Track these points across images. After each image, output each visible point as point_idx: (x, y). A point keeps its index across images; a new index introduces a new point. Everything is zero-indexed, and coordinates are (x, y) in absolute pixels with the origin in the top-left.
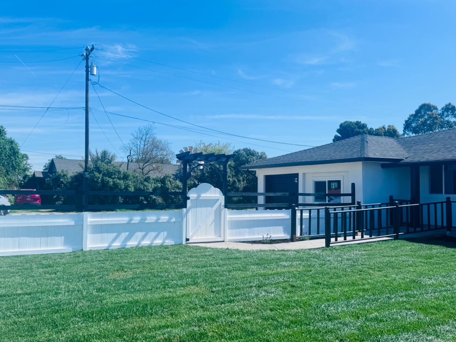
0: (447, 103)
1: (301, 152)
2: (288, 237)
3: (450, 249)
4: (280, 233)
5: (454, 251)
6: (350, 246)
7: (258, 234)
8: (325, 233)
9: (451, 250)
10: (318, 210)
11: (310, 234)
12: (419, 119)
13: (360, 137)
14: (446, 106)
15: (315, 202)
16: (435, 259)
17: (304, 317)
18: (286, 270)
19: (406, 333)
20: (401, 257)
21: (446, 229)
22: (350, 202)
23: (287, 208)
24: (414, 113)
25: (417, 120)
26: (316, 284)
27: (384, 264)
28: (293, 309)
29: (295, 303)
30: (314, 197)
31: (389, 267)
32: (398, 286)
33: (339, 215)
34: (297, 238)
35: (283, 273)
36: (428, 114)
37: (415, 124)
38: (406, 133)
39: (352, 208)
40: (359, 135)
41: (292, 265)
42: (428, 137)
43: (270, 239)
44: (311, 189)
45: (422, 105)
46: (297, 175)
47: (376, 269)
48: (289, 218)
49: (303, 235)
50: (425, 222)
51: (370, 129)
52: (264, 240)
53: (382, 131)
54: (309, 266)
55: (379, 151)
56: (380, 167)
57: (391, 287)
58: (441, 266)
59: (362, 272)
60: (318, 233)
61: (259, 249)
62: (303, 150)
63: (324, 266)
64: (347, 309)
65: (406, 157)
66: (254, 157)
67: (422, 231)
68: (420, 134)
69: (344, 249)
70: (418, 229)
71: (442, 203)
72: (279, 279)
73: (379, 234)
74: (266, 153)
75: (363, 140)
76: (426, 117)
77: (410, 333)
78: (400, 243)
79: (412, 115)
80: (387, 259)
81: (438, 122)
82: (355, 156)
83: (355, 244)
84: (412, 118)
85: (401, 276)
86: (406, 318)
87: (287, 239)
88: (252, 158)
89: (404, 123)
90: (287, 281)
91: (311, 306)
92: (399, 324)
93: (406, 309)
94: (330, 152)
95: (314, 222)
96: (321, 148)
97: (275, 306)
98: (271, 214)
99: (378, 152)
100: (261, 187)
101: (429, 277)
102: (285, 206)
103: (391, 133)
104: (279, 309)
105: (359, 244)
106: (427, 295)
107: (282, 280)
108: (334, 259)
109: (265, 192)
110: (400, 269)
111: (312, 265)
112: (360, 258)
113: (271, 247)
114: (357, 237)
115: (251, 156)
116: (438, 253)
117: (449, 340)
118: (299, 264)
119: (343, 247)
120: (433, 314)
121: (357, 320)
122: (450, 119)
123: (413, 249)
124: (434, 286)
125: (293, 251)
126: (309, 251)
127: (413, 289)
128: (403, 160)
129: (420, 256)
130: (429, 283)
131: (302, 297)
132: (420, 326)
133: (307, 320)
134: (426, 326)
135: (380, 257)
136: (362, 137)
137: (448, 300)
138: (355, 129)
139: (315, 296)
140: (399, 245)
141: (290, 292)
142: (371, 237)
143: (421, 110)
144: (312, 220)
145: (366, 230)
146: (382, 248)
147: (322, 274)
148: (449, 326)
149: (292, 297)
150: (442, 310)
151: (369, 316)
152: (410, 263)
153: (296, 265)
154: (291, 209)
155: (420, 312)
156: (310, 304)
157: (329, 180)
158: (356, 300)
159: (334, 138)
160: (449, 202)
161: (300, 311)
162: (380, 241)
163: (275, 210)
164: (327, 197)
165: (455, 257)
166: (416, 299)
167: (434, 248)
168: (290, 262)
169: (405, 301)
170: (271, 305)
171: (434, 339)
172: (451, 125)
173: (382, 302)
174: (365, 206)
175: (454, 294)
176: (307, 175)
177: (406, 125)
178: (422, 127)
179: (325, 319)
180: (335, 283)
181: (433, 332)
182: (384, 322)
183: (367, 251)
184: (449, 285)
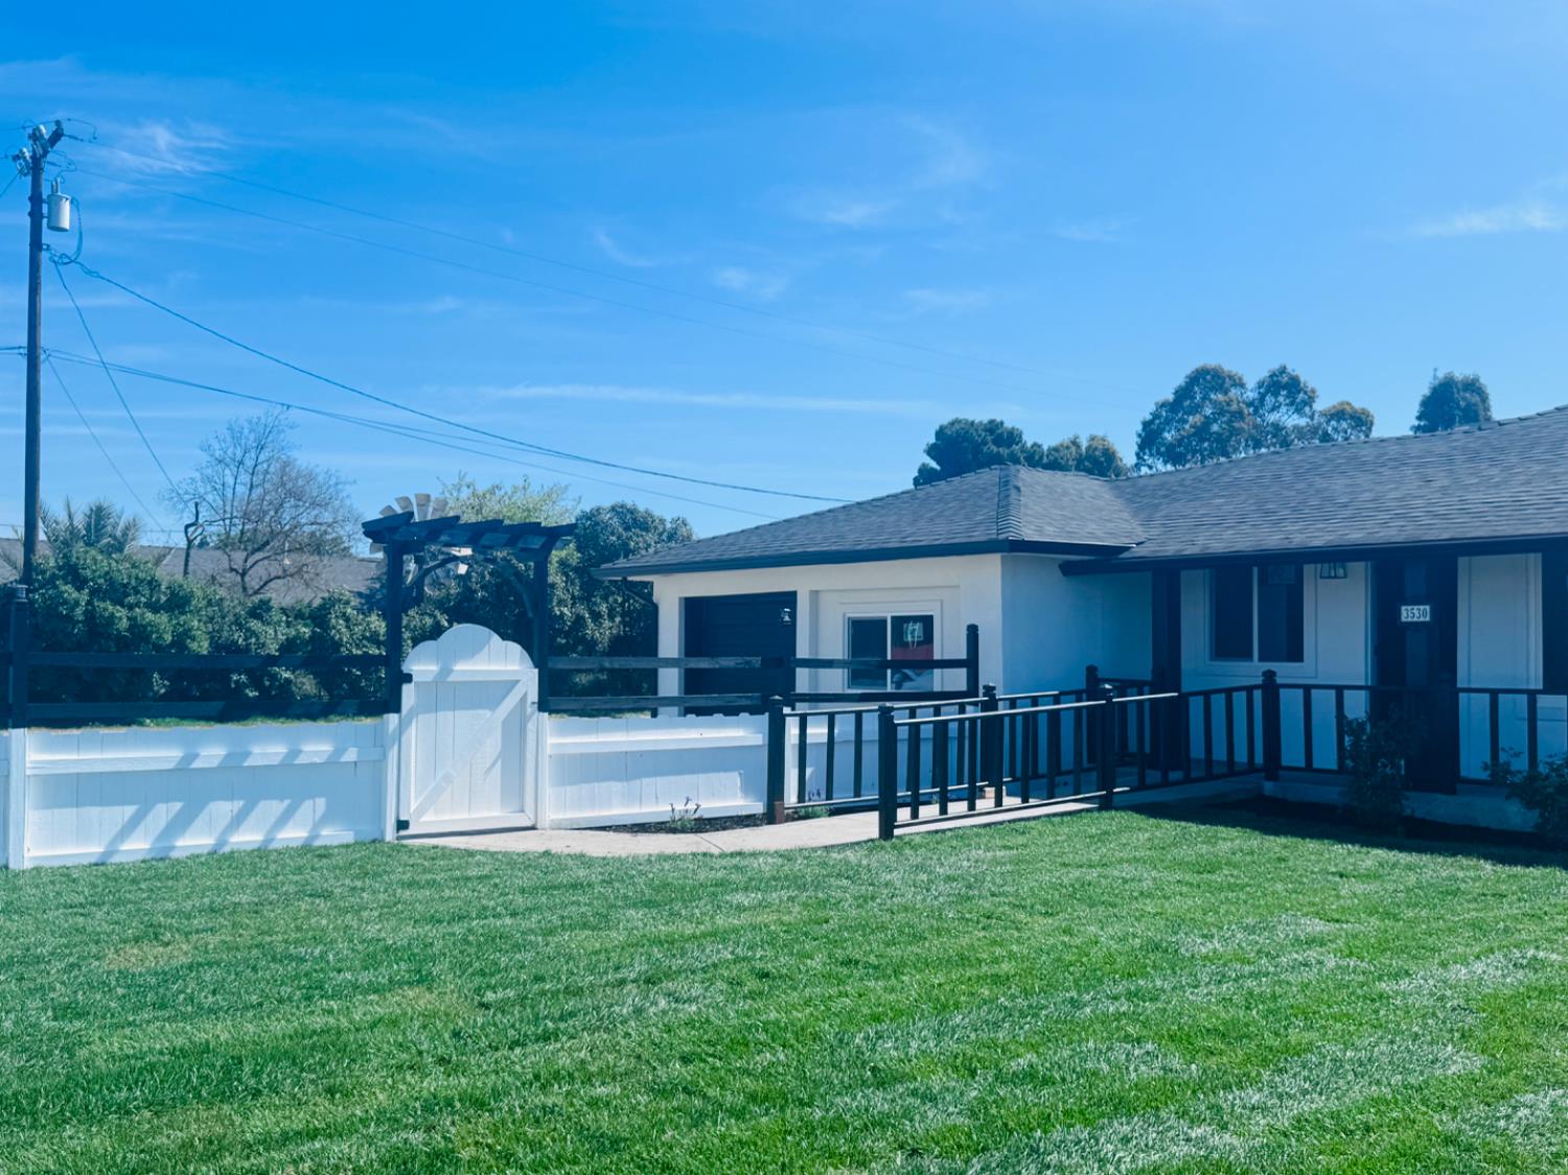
0: (1275, 366)
1: (804, 521)
2: (758, 807)
3: (1272, 838)
4: (732, 796)
5: (1285, 847)
6: (959, 835)
7: (657, 798)
8: (877, 793)
9: (1275, 842)
10: (859, 714)
11: (829, 797)
12: (1185, 417)
13: (998, 472)
14: (1271, 376)
15: (849, 687)
16: (1226, 872)
17: (796, 1079)
18: (743, 920)
19: (1123, 1119)
20: (1118, 867)
21: (1263, 774)
22: (963, 687)
23: (754, 711)
24: (1171, 397)
25: (1178, 422)
26: (842, 964)
27: (1065, 891)
28: (758, 1054)
29: (766, 1031)
30: (846, 670)
31: (1079, 900)
32: (1106, 963)
33: (927, 732)
34: (786, 811)
35: (735, 930)
36: (1216, 401)
37: (1173, 432)
38: (1144, 460)
39: (968, 708)
40: (993, 467)
41: (764, 904)
43: (696, 816)
44: (836, 646)
45: (1197, 371)
46: (790, 599)
47: (1038, 907)
48: (760, 742)
49: (807, 798)
50: (1197, 750)
51: (1032, 447)
52: (677, 818)
53: (1071, 453)
54: (822, 904)
55: (1055, 520)
56: (1059, 571)
57: (1083, 968)
58: (1243, 896)
59: (994, 921)
60: (857, 793)
61: (656, 852)
62: (812, 512)
63: (870, 903)
64: (936, 1046)
65: (1140, 541)
66: (650, 535)
67: (1188, 780)
68: (1188, 465)
69: (937, 843)
70: (1175, 775)
71: (1250, 690)
72: (718, 952)
73: (1051, 794)
74: (690, 520)
75: (1005, 483)
76: (1208, 411)
77: (1136, 1119)
78: (1117, 819)
79: (1163, 405)
80: (1075, 874)
81: (1246, 427)
82: (979, 536)
83: (975, 826)
84: (1164, 414)
85: (1116, 929)
86: (1127, 1068)
87: (754, 815)
88: (641, 539)
89: (1140, 428)
90: (745, 959)
91: (820, 1039)
92: (1102, 1089)
93: (1127, 1038)
94: (898, 520)
95: (844, 757)
96: (870, 508)
97: (700, 1046)
98: (701, 730)
99: (1052, 521)
100: (670, 639)
101: (1205, 932)
102: (749, 703)
103: (1098, 462)
104: (711, 1055)
105: (989, 825)
106: (1196, 991)
107: (729, 956)
108: (904, 878)
109: (683, 656)
110: (1114, 906)
111: (833, 901)
112: (987, 872)
113: (697, 843)
114: (982, 805)
115: (638, 531)
116: (1234, 854)
117: (1259, 1136)
118: (788, 899)
119: (938, 836)
120: (1212, 1053)
121: (969, 1079)
122: (1283, 419)
123: (1156, 841)
124: (1219, 959)
125: (772, 856)
126: (824, 855)
127: (1152, 972)
128: (1127, 549)
129: (1180, 864)
130: (1204, 950)
131: (791, 1012)
132: (1170, 1095)
133: (805, 1088)
134: (1189, 1092)
135: (1053, 867)
136: (1003, 473)
137: (1261, 1007)
138: (985, 445)
139: (836, 1006)
140: (1114, 828)
141: (752, 996)
142: (1028, 802)
143: (1193, 387)
144: (837, 748)
145: (1009, 779)
146: (1059, 838)
147: (864, 930)
148: (1260, 1090)
149: (758, 1013)
150: (1241, 1038)
151: (1009, 1064)
152: (1146, 885)
153: (777, 901)
154: (767, 714)
155: (1172, 1047)
156: (816, 1032)
157: (893, 614)
158: (969, 1013)
159: (917, 474)
160: (1270, 687)
161: (782, 1057)
162: (1055, 815)
163: (715, 715)
164: (889, 672)
165: (1291, 864)
166: (1159, 1005)
167: (1223, 835)
168: (759, 893)
169: (1124, 1013)
170: (686, 1042)
171: (1213, 1135)
172: (1285, 437)
173: (1052, 1018)
174: (1008, 702)
175: (1280, 986)
176: (824, 599)
177: (1146, 435)
178: (1194, 443)
179: (864, 1082)
180: (902, 958)
181: (1208, 1112)
182: (1054, 1083)
183: (1012, 848)
184: (1267, 956)
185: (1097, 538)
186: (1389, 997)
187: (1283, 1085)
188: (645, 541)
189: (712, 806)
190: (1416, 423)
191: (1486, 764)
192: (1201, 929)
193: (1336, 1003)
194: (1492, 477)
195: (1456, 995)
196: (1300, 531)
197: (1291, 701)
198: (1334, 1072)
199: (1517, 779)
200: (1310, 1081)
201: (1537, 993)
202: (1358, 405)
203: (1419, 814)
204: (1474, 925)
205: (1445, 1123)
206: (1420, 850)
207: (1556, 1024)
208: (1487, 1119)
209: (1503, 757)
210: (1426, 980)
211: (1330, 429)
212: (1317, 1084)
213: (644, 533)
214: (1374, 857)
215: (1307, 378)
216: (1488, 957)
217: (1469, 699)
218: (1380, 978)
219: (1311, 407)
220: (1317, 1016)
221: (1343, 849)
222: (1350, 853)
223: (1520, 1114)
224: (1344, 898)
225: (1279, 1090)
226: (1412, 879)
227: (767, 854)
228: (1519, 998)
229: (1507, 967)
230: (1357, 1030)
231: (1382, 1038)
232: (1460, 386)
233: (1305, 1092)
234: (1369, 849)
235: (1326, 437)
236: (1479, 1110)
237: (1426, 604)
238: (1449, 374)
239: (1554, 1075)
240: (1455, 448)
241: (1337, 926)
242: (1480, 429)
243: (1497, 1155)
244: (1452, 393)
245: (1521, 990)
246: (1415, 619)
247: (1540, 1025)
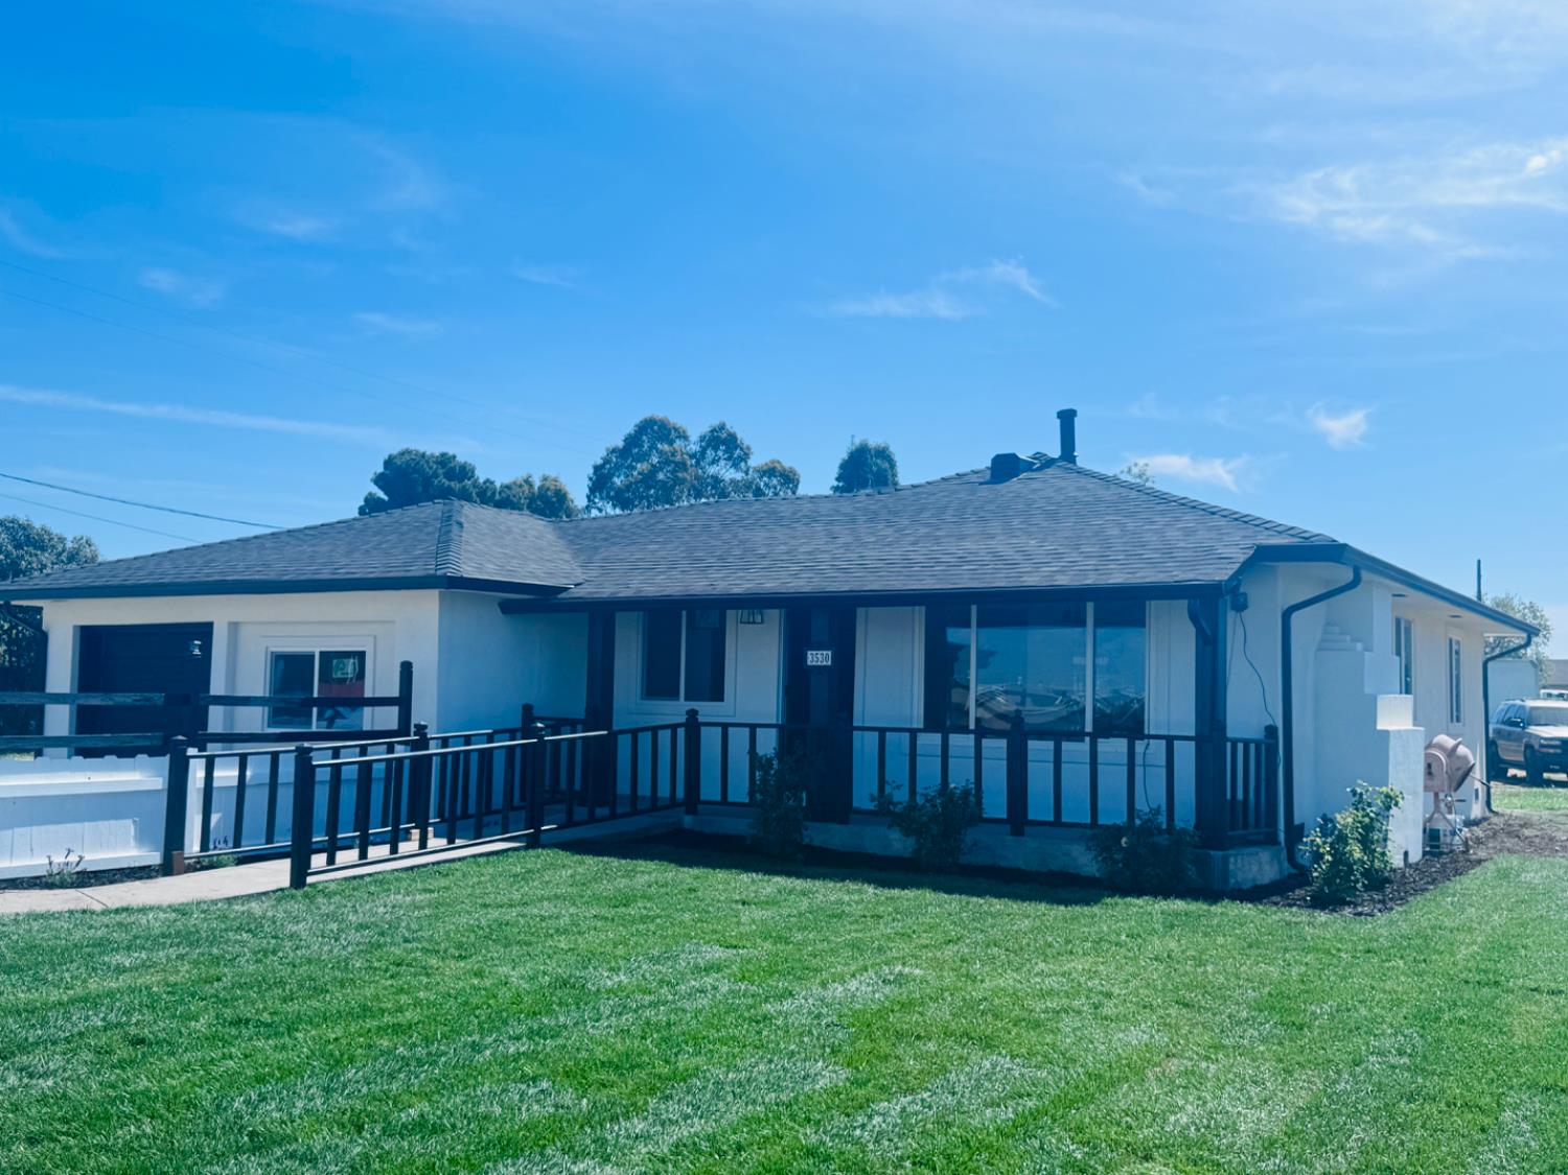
0: (716, 422)
1: (226, 547)
2: (155, 858)
3: (686, 869)
4: (126, 847)
5: (697, 878)
6: (379, 880)
7: (32, 850)
8: (290, 838)
9: (688, 873)
10: (275, 756)
11: (237, 844)
12: (634, 464)
13: (441, 506)
14: (712, 431)
15: (269, 726)
16: (640, 905)
17: (162, 1151)
18: (124, 981)
19: (509, 1161)
20: (538, 905)
21: (683, 809)
22: (394, 725)
23: (153, 752)
24: (621, 444)
25: (627, 468)
26: (231, 1023)
27: (481, 932)
28: (121, 1128)
29: (133, 1102)
30: (266, 709)
31: (494, 941)
32: (513, 1003)
34: (187, 861)
35: (110, 994)
36: (662, 451)
37: (622, 478)
38: (595, 503)
39: (398, 747)
40: (436, 501)
41: (148, 963)
42: (645, 521)
43: (79, 869)
44: (255, 680)
45: (646, 421)
46: (205, 631)
47: (452, 950)
48: (160, 787)
49: (211, 846)
50: (623, 787)
51: (485, 483)
52: (55, 872)
53: (523, 492)
54: (216, 961)
55: (496, 558)
56: (499, 610)
57: (490, 1010)
58: (652, 927)
59: (404, 967)
60: (269, 840)
61: (26, 910)
62: (236, 537)
63: (271, 957)
64: (323, 1104)
65: (578, 582)
66: (46, 555)
67: (613, 816)
68: (635, 510)
69: (354, 889)
70: (601, 812)
71: (674, 728)
72: (87, 1018)
73: (478, 834)
74: (94, 541)
75: (447, 519)
76: (655, 460)
77: (521, 1160)
78: (542, 857)
79: (614, 451)
80: (495, 914)
81: (688, 478)
82: (416, 571)
83: (397, 870)
84: (614, 460)
85: (527, 969)
86: (519, 1109)
87: (150, 866)
88: (34, 559)
89: (591, 471)
90: (118, 1025)
91: (195, 1106)
92: (492, 1131)
93: (524, 1078)
94: (332, 551)
95: (257, 802)
96: (301, 536)
97: (51, 1124)
98: (88, 774)
99: (492, 559)
100: (61, 672)
101: (613, 964)
102: (148, 743)
103: (548, 503)
104: (63, 1134)
105: (411, 868)
106: (597, 1024)
107: (99, 1023)
108: (311, 929)
109: (76, 691)
110: (529, 944)
111: (228, 957)
112: (404, 917)
113: (78, 899)
114: (405, 847)
115: (31, 549)
116: (650, 886)
117: (637, 1165)
118: (177, 958)
119: (355, 883)
120: (604, 1086)
121: (355, 1137)
122: (722, 473)
123: (578, 877)
124: (623, 991)
125: (165, 912)
126: (226, 907)
127: (557, 1009)
128: (566, 589)
129: (597, 899)
130: (609, 983)
131: (164, 1079)
132: (558, 1132)
133: (171, 1160)
134: (577, 1127)
135: (473, 909)
136: (447, 508)
137: (655, 1036)
138: (436, 478)
139: (216, 1070)
140: (539, 866)
141: (122, 1065)
142: (454, 843)
143: (642, 435)
144: (248, 793)
145: (438, 820)
146: (482, 878)
147: (260, 987)
148: (645, 1119)
149: (125, 1084)
150: (632, 1067)
151: (399, 1116)
152: (564, 921)
153: (164, 961)
154: (168, 756)
155: (567, 1083)
156: (190, 1099)
157: (323, 649)
158: (364, 1066)
159: (362, 503)
160: (693, 725)
161: (148, 1130)
162: (481, 855)
163: (107, 757)
164: (315, 710)
165: (700, 894)
166: (560, 1041)
167: (642, 869)
168: (144, 952)
169: (523, 1053)
170: (34, 1121)
171: (594, 1168)
172: (723, 489)
173: (450, 1064)
174: (440, 741)
175: (676, 1014)
176: (245, 633)
177: (597, 479)
178: (641, 490)
179: (238, 1148)
180: (299, 1013)
181: (593, 1145)
182: (443, 1131)
183: (433, 892)
184: (667, 985)
185: (537, 577)
186: (772, 1017)
187: (667, 1111)
188: (40, 562)
189: (98, 857)
190: (836, 483)
191: (872, 795)
192: (609, 962)
193: (725, 1026)
194: (886, 536)
195: (830, 1013)
196: (723, 579)
197: (710, 739)
198: (717, 1096)
199: (899, 809)
200: (693, 1106)
201: (899, 1007)
202: (787, 464)
203: (817, 842)
204: (854, 945)
205: (809, 1136)
206: (814, 877)
207: (913, 1034)
208: (846, 1128)
209: (888, 789)
210: (806, 1000)
211: (762, 484)
212: (699, 1108)
213: (39, 552)
214: (772, 884)
215: (744, 436)
216: (862, 975)
217: (863, 736)
218: (766, 1000)
219: (746, 462)
220: (706, 1041)
221: (748, 877)
222: (753, 881)
223: (874, 1122)
224: (744, 924)
225: (663, 1117)
226: (805, 904)
227: (160, 908)
228: (882, 1013)
229: (877, 983)
230: (741, 1052)
231: (762, 1058)
232: (873, 452)
233: (686, 1117)
234: (771, 877)
235: (758, 492)
236: (839, 1121)
237: (828, 650)
238: (864, 440)
239: (907, 1083)
240: (858, 509)
241: (734, 952)
242: (880, 493)
243: (850, 1163)
244: (866, 459)
245: (887, 1004)
246: (819, 663)
247: (899, 1035)
